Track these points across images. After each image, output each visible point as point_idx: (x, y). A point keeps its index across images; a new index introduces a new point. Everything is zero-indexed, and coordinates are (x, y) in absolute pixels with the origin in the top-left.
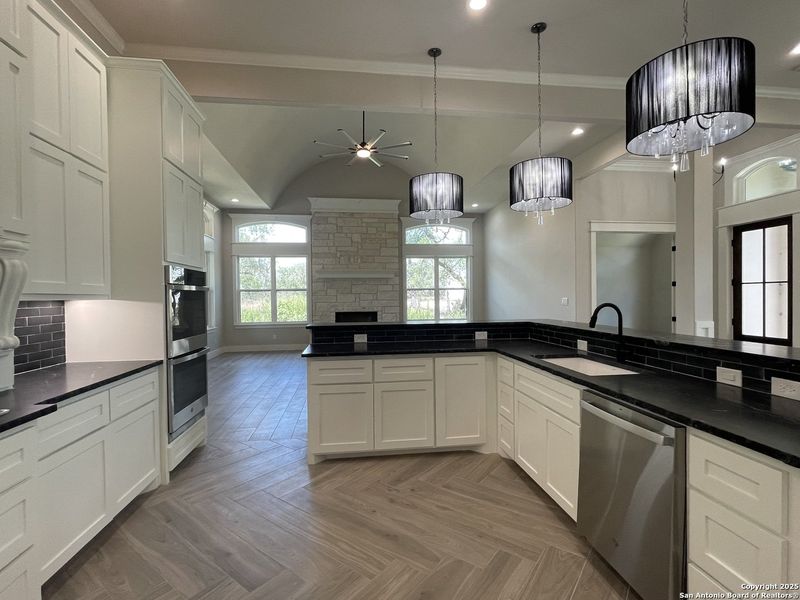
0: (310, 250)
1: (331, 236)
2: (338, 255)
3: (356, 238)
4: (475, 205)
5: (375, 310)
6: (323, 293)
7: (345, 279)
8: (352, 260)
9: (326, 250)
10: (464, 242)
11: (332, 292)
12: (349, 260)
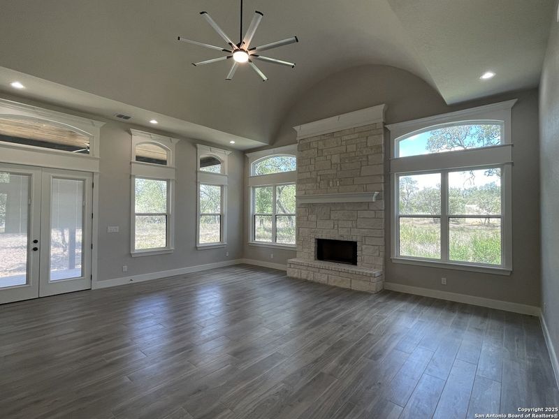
0: (297, 177)
1: (313, 161)
2: (319, 180)
3: (335, 159)
4: (488, 75)
5: (354, 239)
6: (305, 218)
7: (325, 204)
8: (331, 183)
9: (308, 175)
10: (497, 140)
11: (313, 218)
12: (329, 184)
